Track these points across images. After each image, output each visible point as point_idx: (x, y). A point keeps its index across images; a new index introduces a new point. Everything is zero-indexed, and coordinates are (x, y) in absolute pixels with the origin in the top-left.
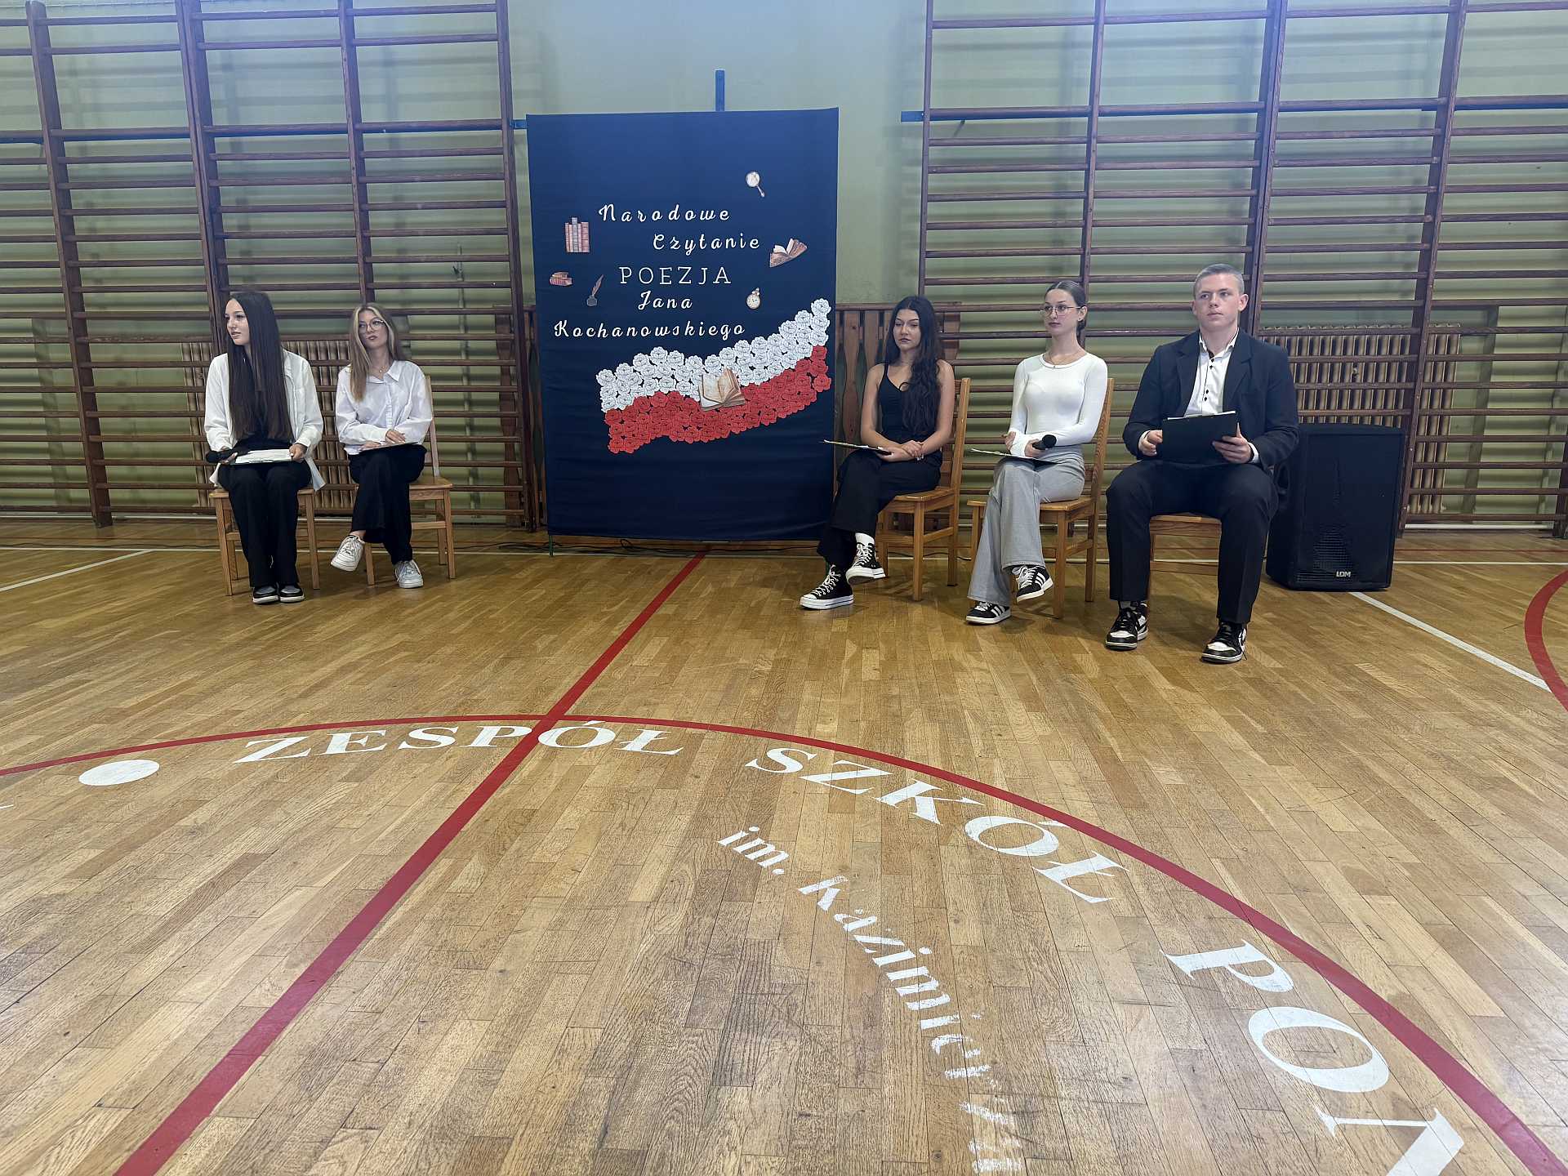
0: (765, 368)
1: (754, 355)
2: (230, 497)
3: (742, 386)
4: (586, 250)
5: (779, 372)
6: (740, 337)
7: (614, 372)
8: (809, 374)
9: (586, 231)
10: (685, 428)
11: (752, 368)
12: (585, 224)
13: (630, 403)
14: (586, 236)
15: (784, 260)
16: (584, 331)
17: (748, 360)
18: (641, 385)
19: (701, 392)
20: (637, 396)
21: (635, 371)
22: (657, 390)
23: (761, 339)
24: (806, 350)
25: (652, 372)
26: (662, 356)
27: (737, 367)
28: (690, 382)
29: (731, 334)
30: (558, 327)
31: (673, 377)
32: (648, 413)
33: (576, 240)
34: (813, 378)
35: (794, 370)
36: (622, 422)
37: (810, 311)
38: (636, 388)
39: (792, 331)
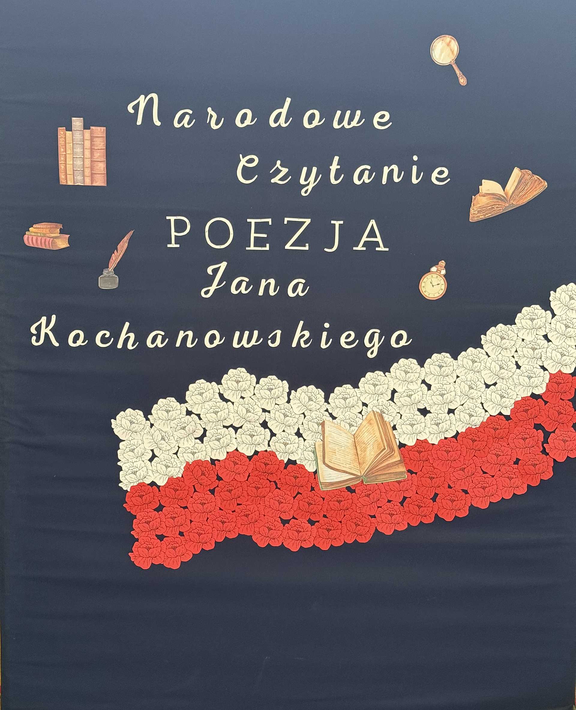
0: (451, 411)
1: (429, 387)
3: (402, 446)
4: (100, 181)
5: (477, 421)
6: (405, 353)
7: (147, 413)
8: (538, 427)
9: (101, 144)
10: (285, 522)
11: (424, 412)
12: (100, 131)
13: (177, 472)
14: (100, 155)
15: (500, 209)
16: (90, 337)
17: (416, 397)
18: (201, 439)
19: (319, 454)
20: (191, 459)
21: (189, 413)
22: (231, 449)
23: (446, 357)
24: (535, 381)
25: (222, 414)
26: (243, 385)
27: (393, 409)
28: (299, 434)
29: (385, 347)
30: (38, 329)
31: (264, 425)
32: (212, 492)
33: (79, 163)
34: (547, 435)
35: (508, 418)
36: (160, 509)
37: (546, 306)
38: (191, 443)
39: (507, 343)
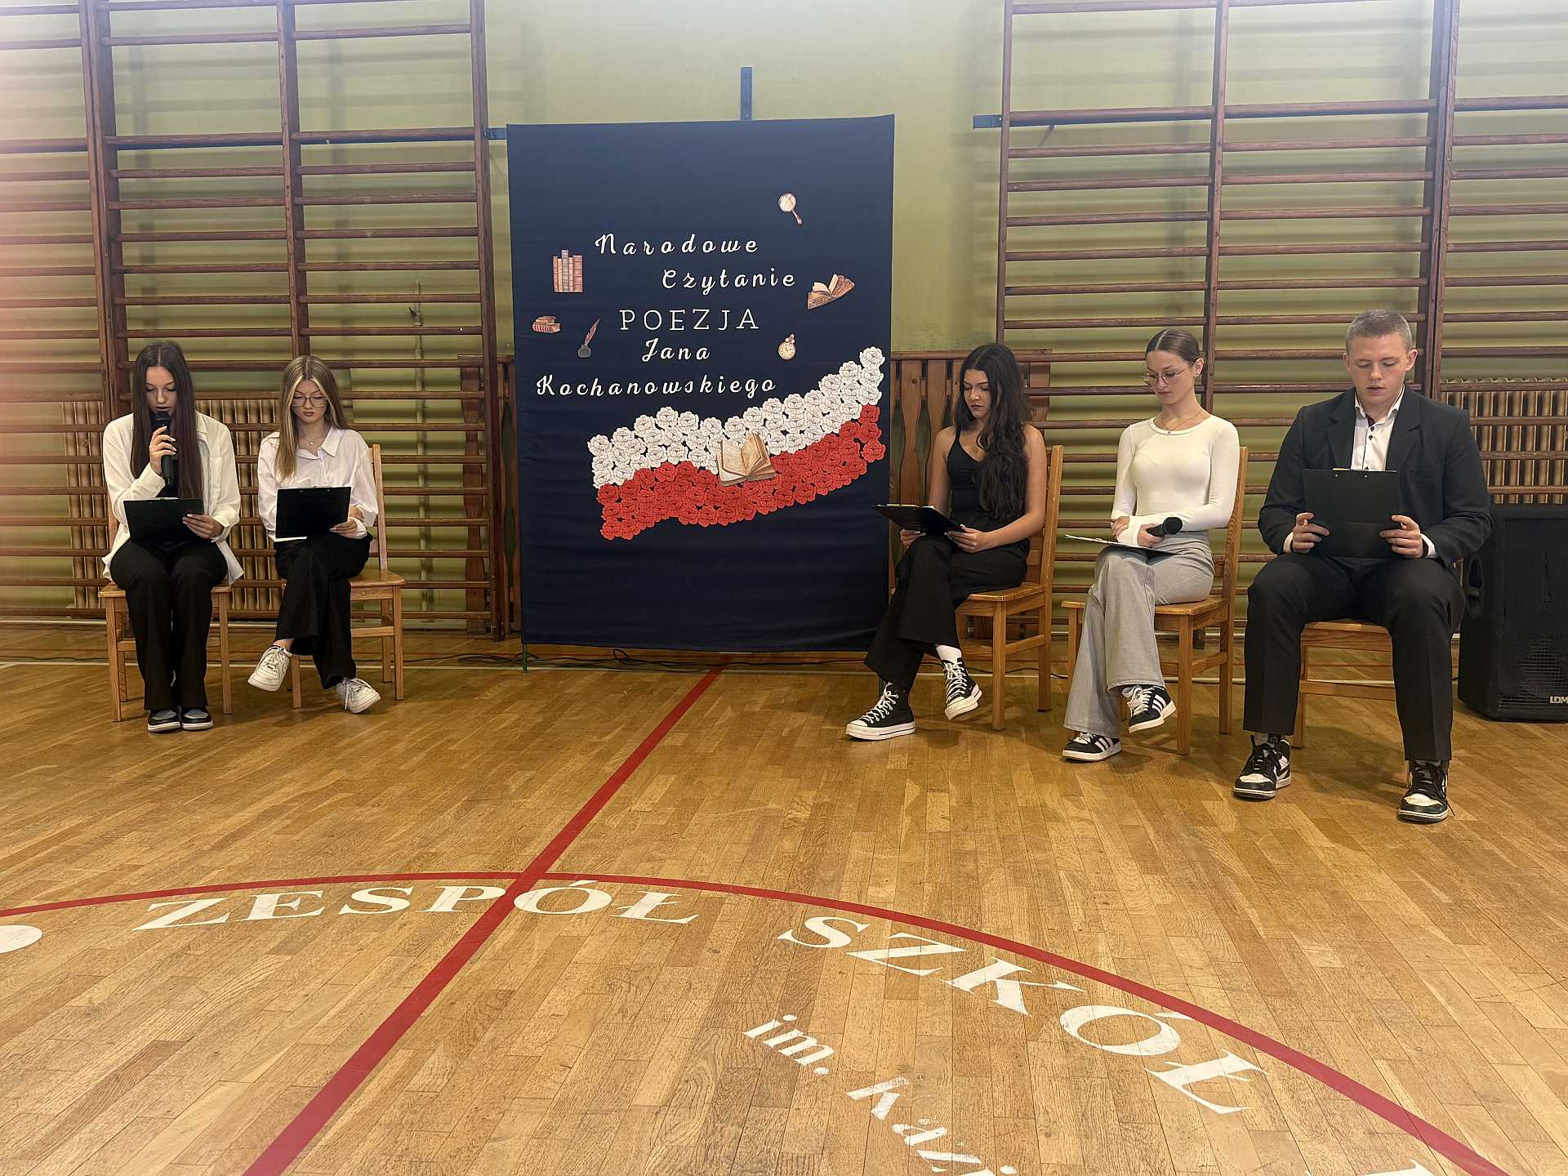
0: (802, 432)
1: (787, 416)
2: (127, 597)
3: (771, 455)
4: (579, 290)
5: (819, 438)
6: (771, 395)
7: (610, 438)
8: (856, 440)
9: (579, 266)
10: (699, 508)
11: (785, 433)
12: (579, 258)
13: (630, 476)
14: (579, 273)
15: (827, 300)
16: (574, 389)
17: (780, 423)
18: (644, 454)
19: (720, 463)
20: (638, 467)
21: (636, 437)
22: (663, 460)
23: (796, 397)
24: (854, 411)
25: (657, 437)
26: (671, 418)
27: (765, 432)
28: (706, 450)
29: (759, 391)
30: (542, 384)
31: (684, 444)
32: (652, 489)
33: (566, 278)
34: (862, 445)
35: (837, 435)
36: (619, 500)
37: (858, 362)
38: (638, 457)
39: (835, 386)
